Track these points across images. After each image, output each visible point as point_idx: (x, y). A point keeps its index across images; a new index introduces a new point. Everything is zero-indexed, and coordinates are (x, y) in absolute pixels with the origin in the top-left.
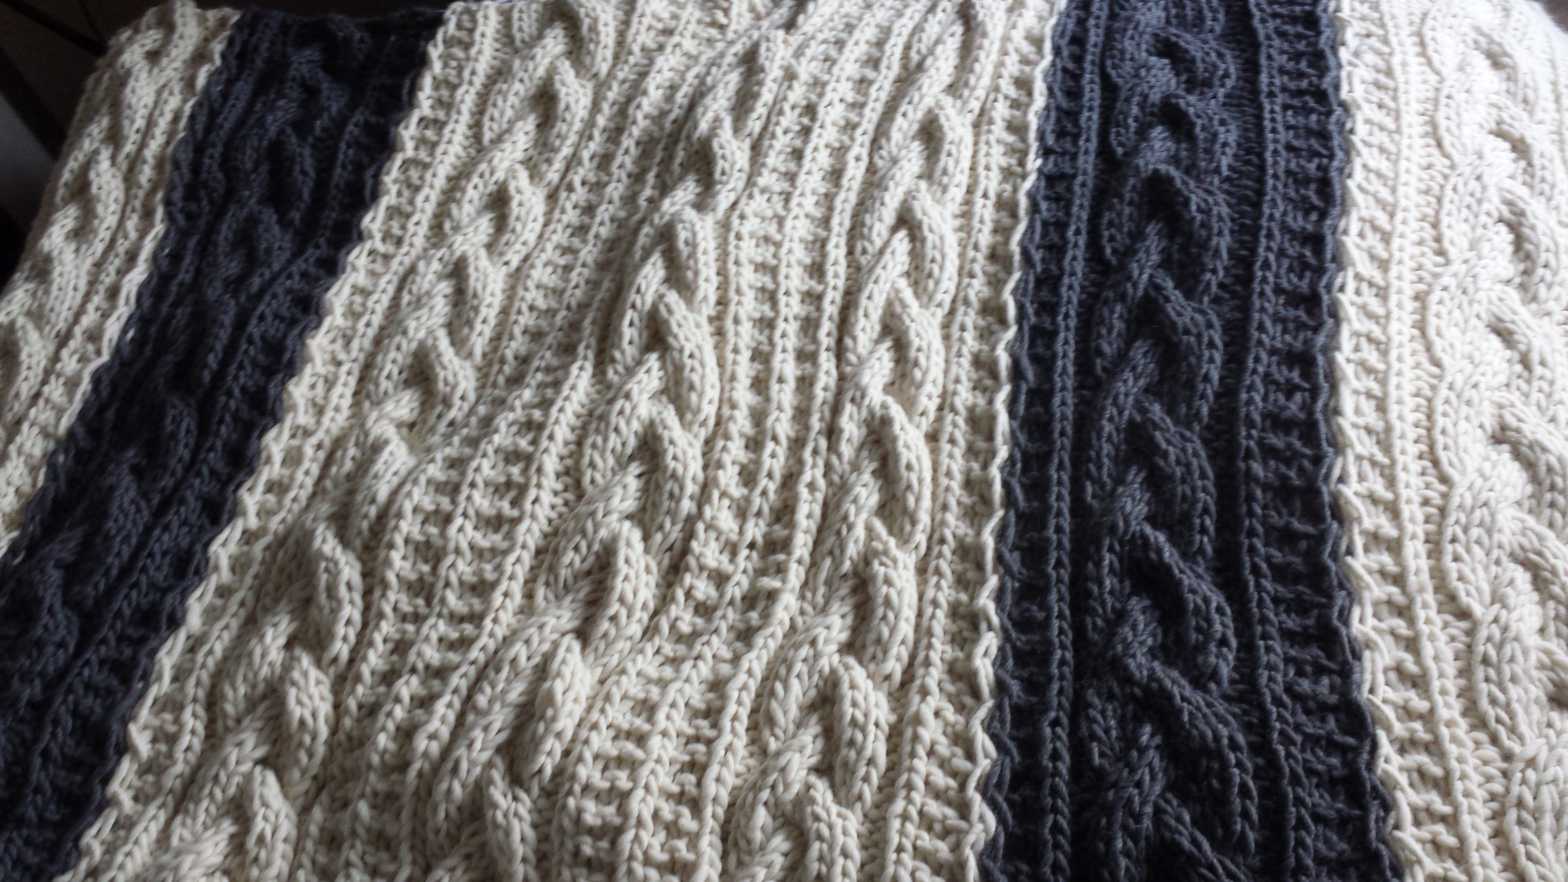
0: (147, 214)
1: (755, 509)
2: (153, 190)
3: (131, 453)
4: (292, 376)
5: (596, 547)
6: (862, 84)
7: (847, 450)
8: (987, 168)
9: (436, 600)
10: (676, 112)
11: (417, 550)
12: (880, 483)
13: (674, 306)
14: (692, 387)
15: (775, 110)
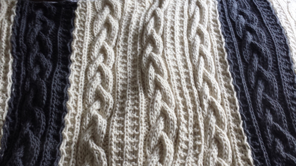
0: (7, 56)
1: (190, 125)
2: (7, 49)
3: (28, 124)
4: (67, 100)
5: (158, 139)
6: (182, 22)
7: (206, 109)
8: (214, 41)
9: (124, 157)
10: (140, 29)
12: (215, 116)
13: (160, 78)
14: (169, 98)
15: (165, 28)
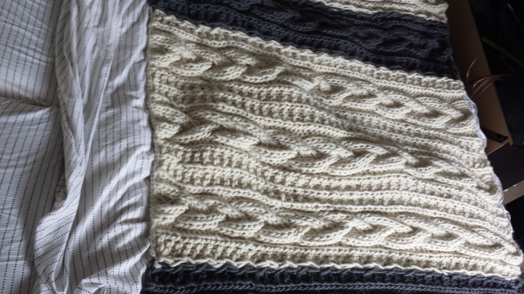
0: (374, 9)
1: (307, 190)
2: (383, 9)
4: (329, 54)
5: (288, 145)
7: (331, 216)
9: (265, 102)
10: (440, 154)
11: (280, 94)
12: (322, 228)
13: (370, 158)
14: (344, 166)
15: (447, 185)
